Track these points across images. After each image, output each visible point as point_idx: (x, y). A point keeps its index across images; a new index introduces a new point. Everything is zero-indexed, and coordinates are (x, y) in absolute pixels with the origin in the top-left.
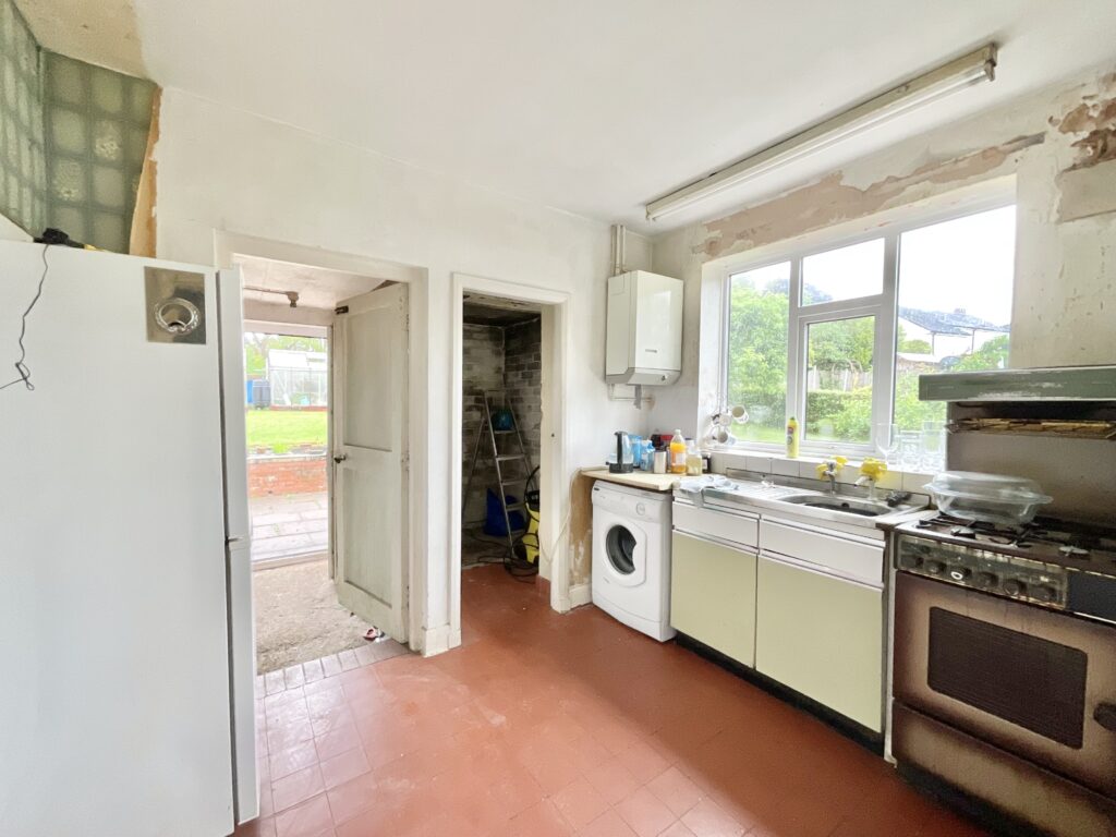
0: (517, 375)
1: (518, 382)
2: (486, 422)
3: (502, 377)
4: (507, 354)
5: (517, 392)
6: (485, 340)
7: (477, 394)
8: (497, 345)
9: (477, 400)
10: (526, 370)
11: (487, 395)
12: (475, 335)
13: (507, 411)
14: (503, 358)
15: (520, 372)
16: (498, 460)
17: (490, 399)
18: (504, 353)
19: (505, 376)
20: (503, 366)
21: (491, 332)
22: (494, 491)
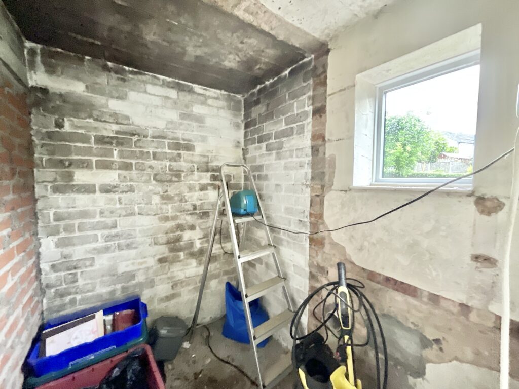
0: (260, 148)
1: (262, 156)
2: (224, 204)
3: (241, 153)
4: (247, 126)
5: (259, 168)
6: (223, 108)
7: (213, 170)
8: (235, 116)
9: (214, 178)
10: (272, 141)
11: (225, 170)
12: (210, 102)
13: (249, 192)
14: (242, 131)
15: (264, 145)
16: (240, 262)
17: (228, 177)
18: (243, 126)
19: (245, 152)
20: (242, 140)
21: (229, 99)
22: (233, 283)
